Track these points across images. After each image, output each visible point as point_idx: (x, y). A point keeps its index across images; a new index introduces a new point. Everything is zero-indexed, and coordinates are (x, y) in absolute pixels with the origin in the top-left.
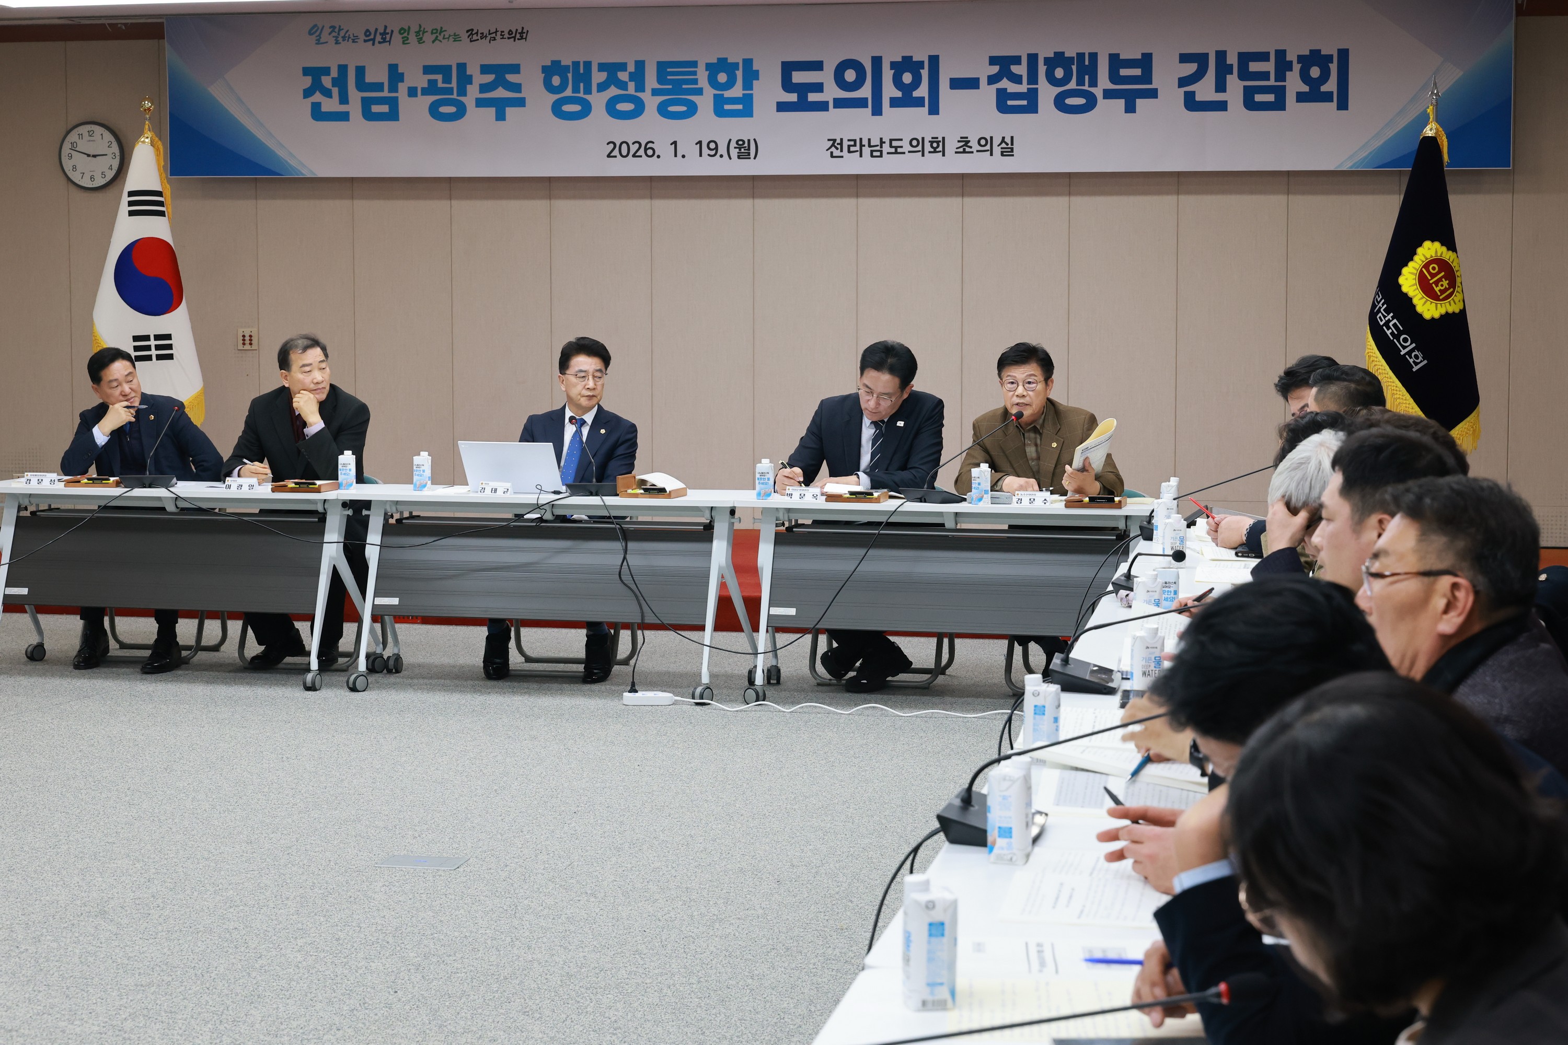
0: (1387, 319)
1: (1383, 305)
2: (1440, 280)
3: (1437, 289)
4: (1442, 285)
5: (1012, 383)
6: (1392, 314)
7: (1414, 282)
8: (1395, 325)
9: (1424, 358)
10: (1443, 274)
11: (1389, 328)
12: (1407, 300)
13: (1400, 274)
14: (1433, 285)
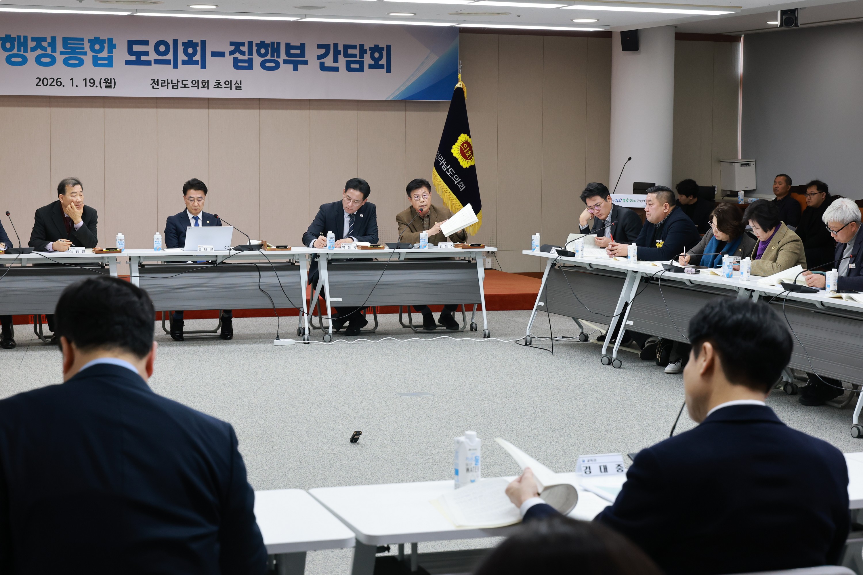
0: (447, 168)
1: (444, 162)
2: (468, 151)
3: (467, 155)
4: (469, 153)
5: (417, 197)
6: (449, 166)
7: (458, 152)
8: (451, 171)
9: (464, 185)
10: (469, 148)
11: (449, 172)
12: (456, 160)
13: (452, 148)
14: (466, 153)
